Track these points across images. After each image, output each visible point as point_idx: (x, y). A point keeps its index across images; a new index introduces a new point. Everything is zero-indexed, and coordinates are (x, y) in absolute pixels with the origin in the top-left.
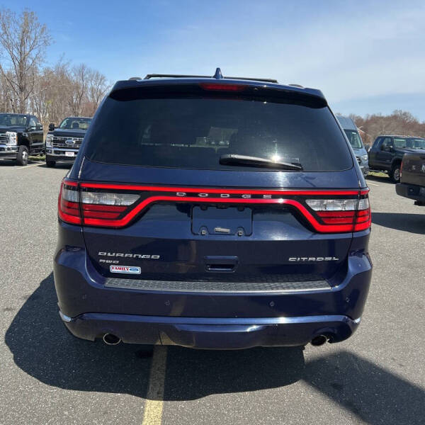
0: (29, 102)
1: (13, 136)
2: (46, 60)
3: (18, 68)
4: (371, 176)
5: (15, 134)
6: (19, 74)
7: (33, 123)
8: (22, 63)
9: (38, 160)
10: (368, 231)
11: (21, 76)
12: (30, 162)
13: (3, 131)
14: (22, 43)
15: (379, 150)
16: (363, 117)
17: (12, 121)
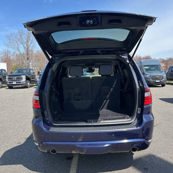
0: (31, 63)
1: (24, 77)
2: (36, 47)
3: (26, 51)
4: (169, 83)
5: (25, 76)
6: (27, 54)
7: (32, 71)
8: (27, 49)
9: (34, 85)
10: (151, 105)
11: (28, 54)
12: (31, 87)
13: (20, 75)
14: (28, 42)
15: (171, 72)
16: (165, 59)
17: (24, 71)
